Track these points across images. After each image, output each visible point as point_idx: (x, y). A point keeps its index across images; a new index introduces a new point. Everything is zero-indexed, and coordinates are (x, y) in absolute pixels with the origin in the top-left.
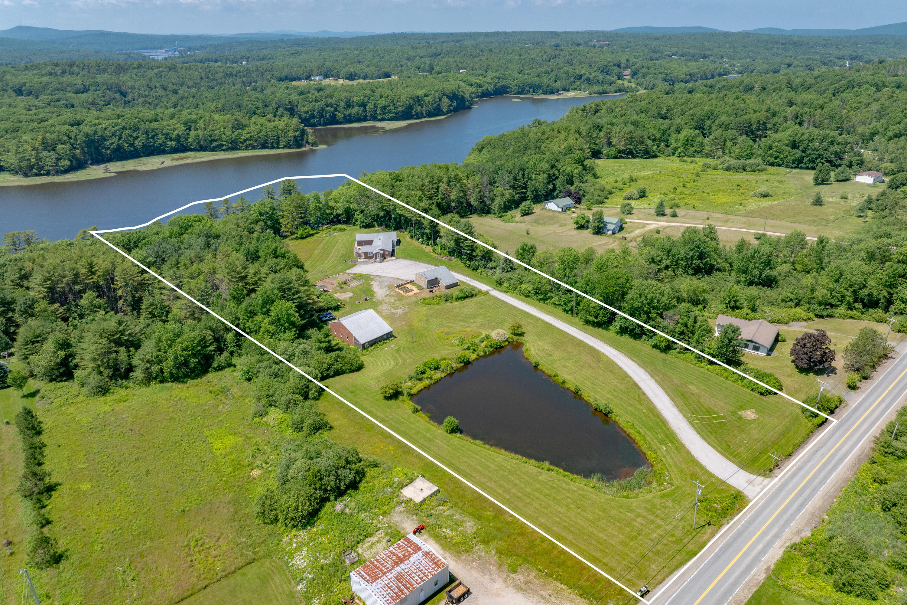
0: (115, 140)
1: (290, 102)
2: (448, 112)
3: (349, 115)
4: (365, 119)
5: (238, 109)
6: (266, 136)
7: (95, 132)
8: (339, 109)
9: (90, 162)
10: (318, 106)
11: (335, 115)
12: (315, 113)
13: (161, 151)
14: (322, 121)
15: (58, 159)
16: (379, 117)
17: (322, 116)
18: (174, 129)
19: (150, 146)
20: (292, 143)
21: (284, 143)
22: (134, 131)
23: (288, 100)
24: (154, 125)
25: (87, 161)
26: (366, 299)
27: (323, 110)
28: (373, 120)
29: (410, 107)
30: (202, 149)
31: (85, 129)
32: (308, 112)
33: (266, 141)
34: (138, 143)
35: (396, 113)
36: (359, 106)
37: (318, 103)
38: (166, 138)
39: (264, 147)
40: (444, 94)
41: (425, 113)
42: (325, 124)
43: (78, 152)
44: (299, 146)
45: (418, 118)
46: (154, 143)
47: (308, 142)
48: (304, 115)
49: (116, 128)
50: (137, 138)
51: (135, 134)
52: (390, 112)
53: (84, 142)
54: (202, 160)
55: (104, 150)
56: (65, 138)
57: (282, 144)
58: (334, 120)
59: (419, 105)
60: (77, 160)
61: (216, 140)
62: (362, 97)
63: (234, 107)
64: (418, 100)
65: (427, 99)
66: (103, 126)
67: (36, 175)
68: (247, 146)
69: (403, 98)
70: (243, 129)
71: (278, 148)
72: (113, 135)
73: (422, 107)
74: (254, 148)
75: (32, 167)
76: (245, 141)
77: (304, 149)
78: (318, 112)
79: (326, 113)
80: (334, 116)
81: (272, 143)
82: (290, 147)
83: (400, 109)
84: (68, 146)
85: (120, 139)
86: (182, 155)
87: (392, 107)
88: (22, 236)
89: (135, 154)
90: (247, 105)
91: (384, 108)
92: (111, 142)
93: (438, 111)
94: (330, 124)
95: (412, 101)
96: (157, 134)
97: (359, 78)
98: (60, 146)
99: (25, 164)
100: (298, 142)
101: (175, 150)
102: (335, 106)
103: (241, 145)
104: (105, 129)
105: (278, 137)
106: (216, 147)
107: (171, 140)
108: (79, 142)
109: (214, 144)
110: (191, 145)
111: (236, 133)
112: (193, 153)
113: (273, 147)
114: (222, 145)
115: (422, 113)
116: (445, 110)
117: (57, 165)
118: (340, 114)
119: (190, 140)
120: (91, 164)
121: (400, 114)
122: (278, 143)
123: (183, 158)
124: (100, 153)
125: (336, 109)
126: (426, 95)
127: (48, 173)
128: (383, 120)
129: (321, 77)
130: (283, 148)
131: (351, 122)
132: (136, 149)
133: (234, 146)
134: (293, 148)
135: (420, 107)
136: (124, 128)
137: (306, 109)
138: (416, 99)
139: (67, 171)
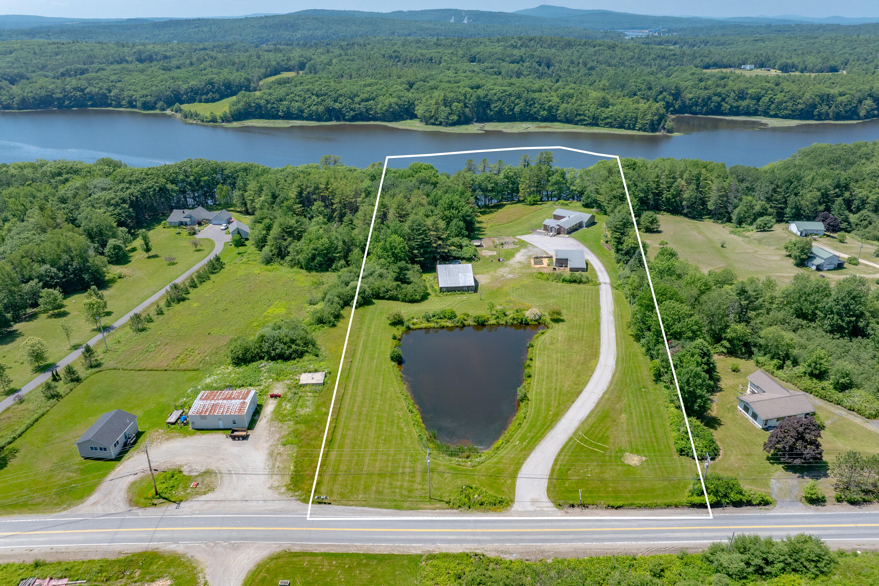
0: (499, 103)
1: (676, 87)
2: (866, 117)
3: (738, 107)
4: (755, 113)
5: (620, 89)
6: (626, 117)
7: (487, 95)
8: (727, 100)
9: (475, 120)
10: (704, 94)
11: (721, 105)
12: (700, 101)
13: (533, 118)
14: (704, 110)
15: (450, 114)
16: (772, 113)
17: (706, 104)
18: (550, 101)
19: (527, 113)
20: (647, 126)
21: (640, 126)
22: (517, 98)
23: (675, 85)
24: (536, 95)
25: (473, 118)
26: (499, 260)
27: (709, 98)
28: (765, 116)
29: (814, 106)
30: (568, 121)
31: (481, 92)
32: (692, 99)
33: (624, 122)
34: (517, 109)
35: (793, 111)
36: (752, 98)
37: (707, 91)
38: (541, 108)
39: (621, 126)
40: (869, 95)
41: (831, 114)
42: (707, 113)
43: (467, 110)
44: (654, 130)
45: (820, 119)
46: (530, 110)
47: (664, 128)
48: (687, 102)
49: (504, 94)
50: (518, 104)
51: (517, 101)
52: (786, 109)
53: (475, 103)
54: (563, 130)
55: (489, 111)
56: (462, 98)
57: (638, 126)
58: (718, 111)
59: (827, 105)
60: (465, 116)
61: (580, 115)
62: (759, 90)
63: (618, 86)
64: (826, 99)
65: (840, 99)
66: (494, 91)
67: (433, 124)
68: (607, 124)
69: (807, 96)
70: (608, 107)
71: (633, 129)
72: (499, 99)
73: (830, 107)
74: (612, 126)
75: (431, 117)
76: (606, 118)
77: (657, 134)
78: (703, 100)
79: (712, 102)
80: (719, 106)
81: (629, 124)
82: (645, 131)
83: (800, 106)
84: (460, 105)
85: (504, 103)
86: (549, 124)
87: (790, 104)
88: (332, 159)
89: (512, 118)
90: (630, 86)
91: (781, 103)
92: (496, 105)
93: (853, 114)
94: (713, 114)
95: (817, 99)
96: (534, 103)
97: (797, 70)
98: (456, 104)
99: (427, 114)
100: (654, 127)
101: (545, 120)
102: (724, 96)
103: (600, 122)
104: (495, 94)
105: (637, 119)
106: (579, 121)
107: (544, 110)
108: (471, 102)
109: (578, 118)
110: (559, 117)
111: (599, 110)
112: (559, 124)
113: (629, 128)
114: (585, 120)
115: (828, 114)
116: (862, 113)
117: (448, 118)
118: (726, 105)
119: (559, 112)
120: (476, 122)
121: (797, 112)
122: (634, 125)
123: (545, 127)
124: (485, 113)
125: (723, 100)
126: (841, 94)
127: (441, 124)
128: (776, 116)
129: (753, 66)
130: (639, 130)
131: (738, 114)
132: (514, 114)
133: (595, 122)
134: (648, 131)
135: (827, 107)
136: (510, 95)
137: (690, 96)
138: (825, 98)
139: (454, 124)
